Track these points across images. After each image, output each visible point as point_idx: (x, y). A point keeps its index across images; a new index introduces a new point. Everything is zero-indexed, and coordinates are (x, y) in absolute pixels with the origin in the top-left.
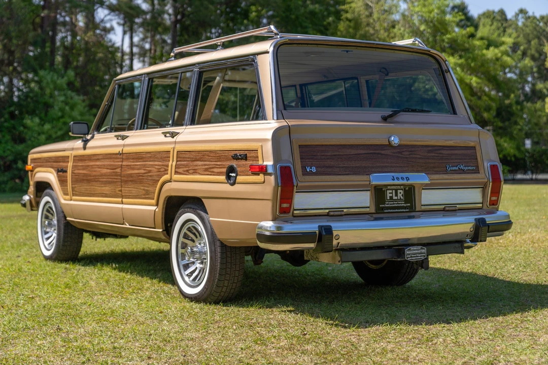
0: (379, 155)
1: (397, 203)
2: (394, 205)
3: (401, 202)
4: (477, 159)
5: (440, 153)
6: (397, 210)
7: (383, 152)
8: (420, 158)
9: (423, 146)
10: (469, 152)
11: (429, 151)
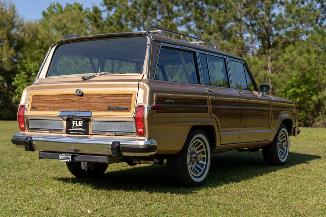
0: (69, 101)
1: (77, 128)
2: (76, 130)
3: (80, 128)
4: (131, 103)
5: (106, 99)
6: (77, 133)
7: (71, 99)
8: (92, 102)
9: (96, 95)
10: (127, 98)
11: (99, 98)
